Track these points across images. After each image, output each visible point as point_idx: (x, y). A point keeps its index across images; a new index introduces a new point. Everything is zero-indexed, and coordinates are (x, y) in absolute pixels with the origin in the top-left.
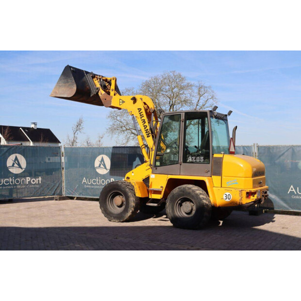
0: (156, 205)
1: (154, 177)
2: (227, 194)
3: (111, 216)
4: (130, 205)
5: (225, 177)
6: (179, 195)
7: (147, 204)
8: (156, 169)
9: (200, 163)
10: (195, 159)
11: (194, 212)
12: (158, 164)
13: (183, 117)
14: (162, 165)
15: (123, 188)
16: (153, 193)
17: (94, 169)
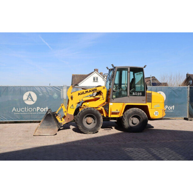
1: (112, 105)
2: (156, 112)
5: (153, 103)
9: (139, 96)
10: (137, 94)
12: (114, 96)
13: (129, 70)
14: (117, 97)
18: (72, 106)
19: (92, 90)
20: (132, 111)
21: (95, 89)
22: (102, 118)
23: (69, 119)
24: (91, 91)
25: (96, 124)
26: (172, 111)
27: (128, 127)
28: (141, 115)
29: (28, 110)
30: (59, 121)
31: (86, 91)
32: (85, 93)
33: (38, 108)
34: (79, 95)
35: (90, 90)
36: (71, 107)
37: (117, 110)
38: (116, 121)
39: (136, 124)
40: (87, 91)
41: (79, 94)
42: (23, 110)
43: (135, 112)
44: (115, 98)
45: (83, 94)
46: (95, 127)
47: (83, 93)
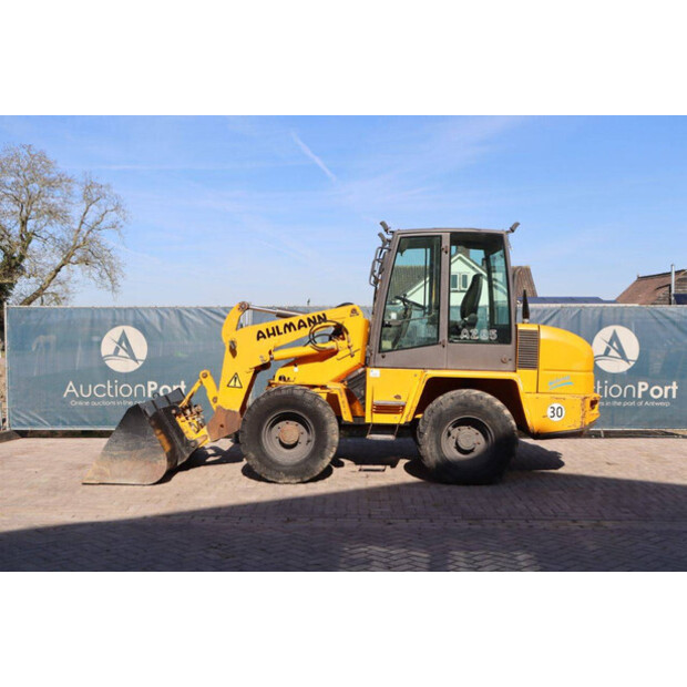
1: (378, 375)
2: (556, 406)
5: (545, 372)
8: (383, 357)
9: (489, 342)
10: (478, 334)
12: (387, 344)
13: (446, 242)
14: (397, 346)
15: (310, 402)
16: (376, 413)
17: (101, 359)
18: (235, 377)
19: (309, 319)
20: (451, 401)
21: (319, 317)
22: (333, 426)
23: (222, 426)
24: (306, 322)
25: (311, 445)
26: (667, 404)
27: (438, 464)
28: (488, 416)
29: (119, 391)
30: (187, 435)
31: (286, 325)
33: (153, 386)
34: (262, 340)
35: (301, 321)
36: (232, 384)
37: (398, 397)
38: (391, 437)
39: (472, 451)
40: (291, 324)
41: (260, 336)
42: (100, 391)
43: (465, 405)
44: (389, 351)
45: (274, 334)
46: (306, 460)
47: (275, 332)
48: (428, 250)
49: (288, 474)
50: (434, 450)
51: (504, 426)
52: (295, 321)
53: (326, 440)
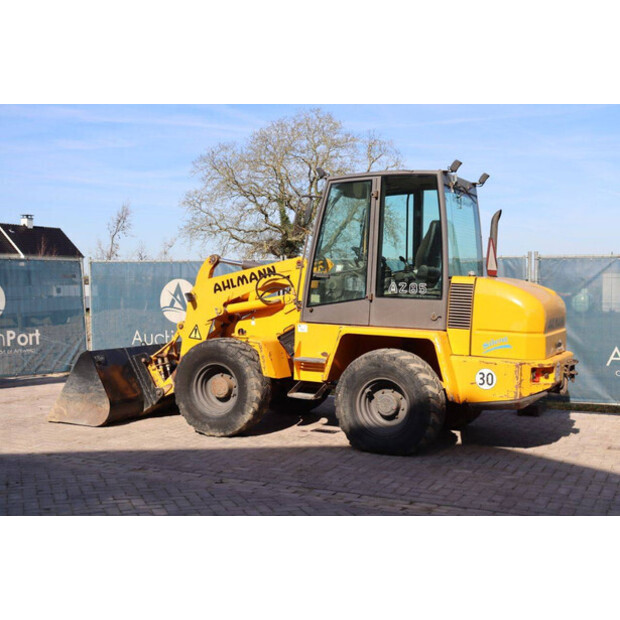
0: (310, 396)
1: (306, 330)
2: (486, 372)
3: (204, 423)
4: (249, 395)
5: (479, 332)
6: (367, 375)
7: (289, 395)
8: (311, 311)
9: (417, 297)
10: (407, 288)
11: (402, 414)
12: (315, 298)
13: (377, 187)
14: (325, 301)
15: (232, 356)
16: (304, 370)
17: (160, 310)
18: (196, 329)
19: (259, 272)
21: (268, 269)
24: (257, 275)
30: (157, 383)
31: (239, 278)
32: (235, 283)
34: (218, 292)
35: (253, 274)
36: (193, 336)
37: (325, 354)
40: (244, 277)
41: (217, 288)
45: (229, 286)
47: (230, 284)
48: (412, 196)
49: (212, 427)
50: (347, 413)
51: (417, 392)
52: (247, 274)
53: (246, 395)
